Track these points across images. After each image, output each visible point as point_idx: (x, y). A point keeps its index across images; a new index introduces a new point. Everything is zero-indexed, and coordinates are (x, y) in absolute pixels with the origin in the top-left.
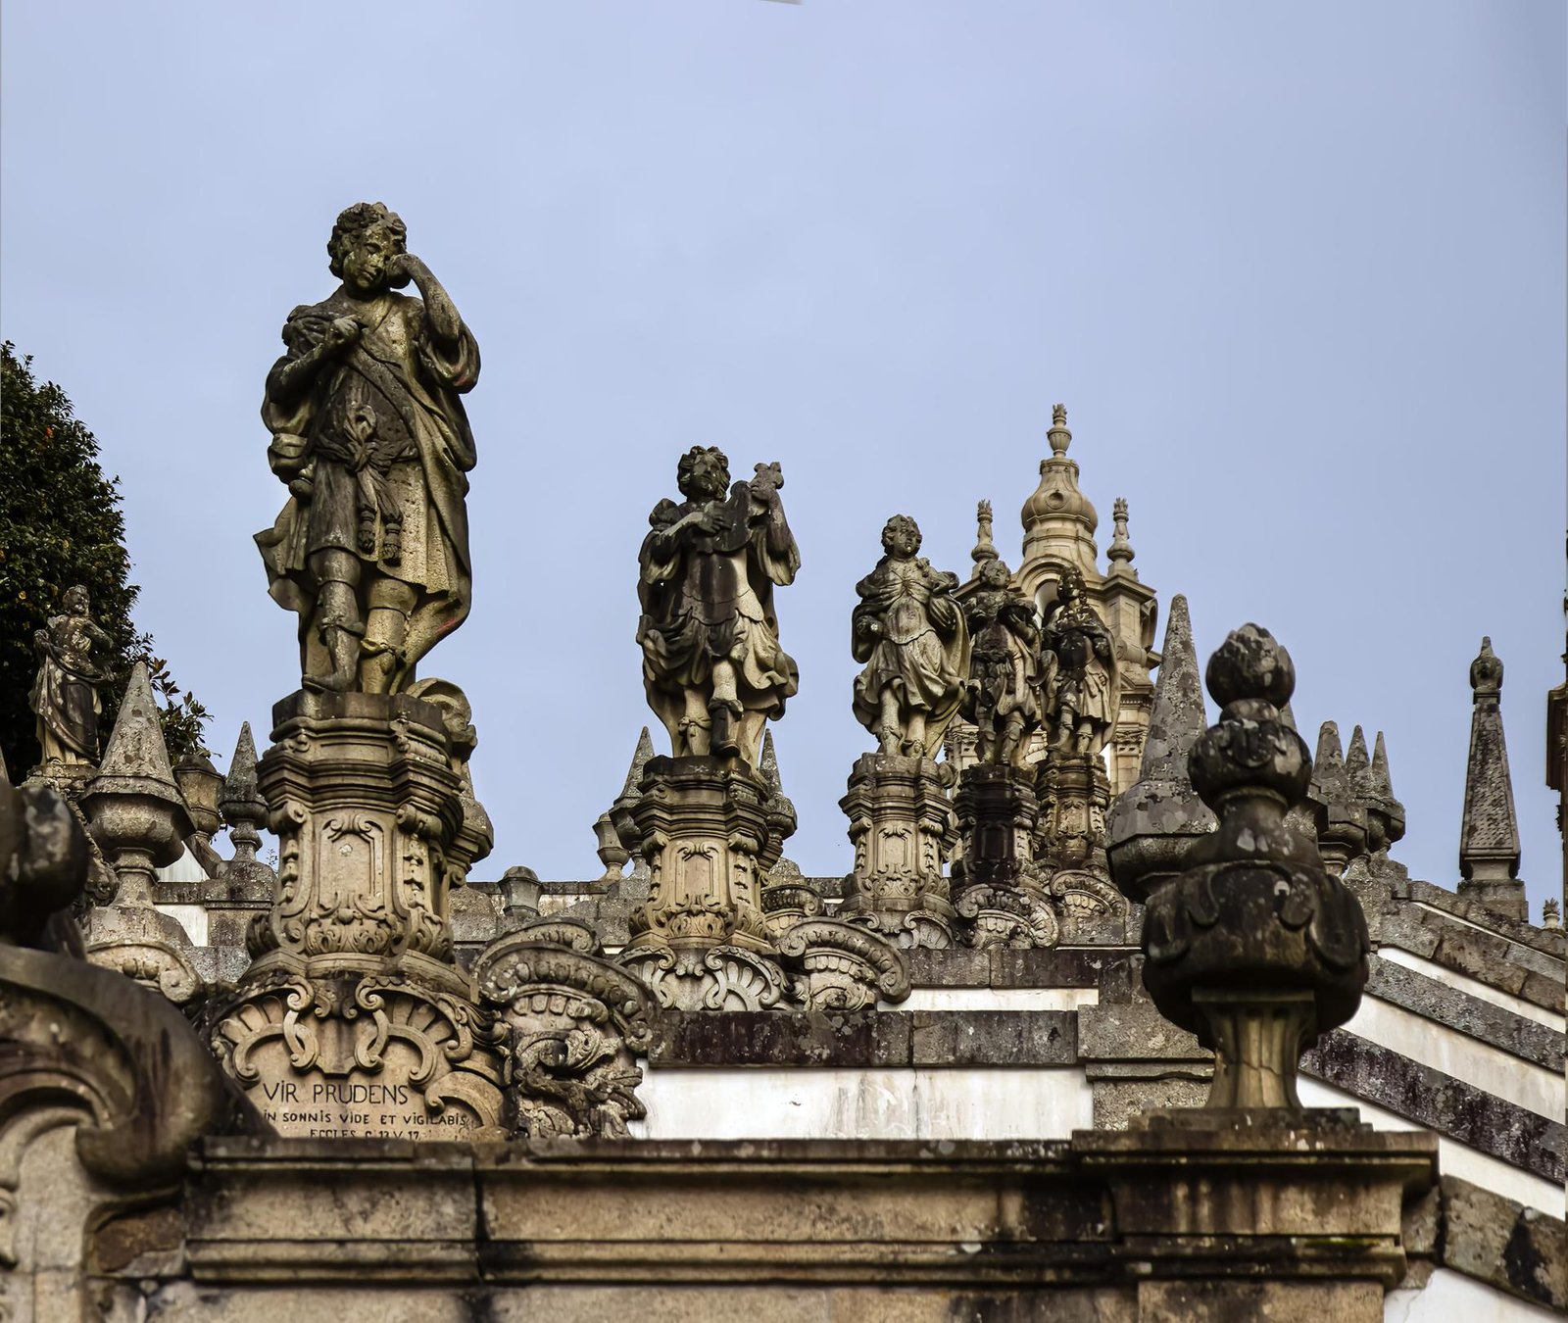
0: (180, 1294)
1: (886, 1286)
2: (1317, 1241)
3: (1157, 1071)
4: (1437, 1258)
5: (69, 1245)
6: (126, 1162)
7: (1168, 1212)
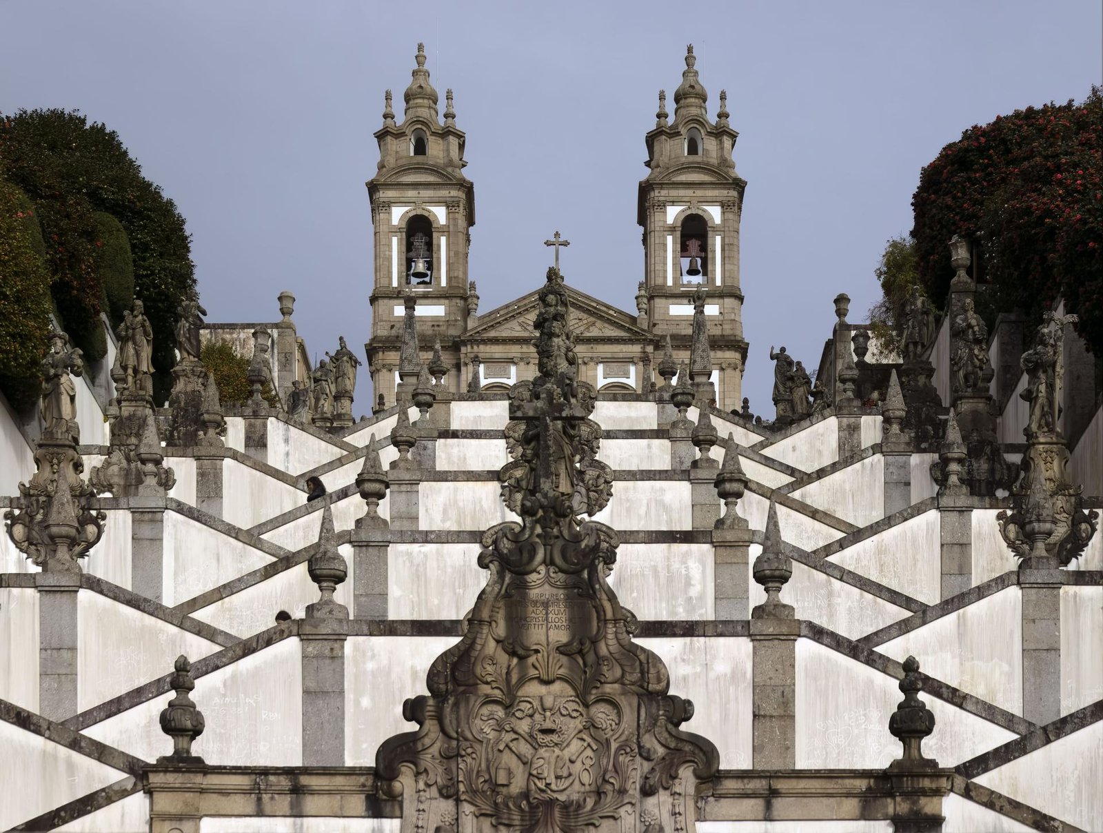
0: (711, 799)
1: (847, 797)
2: (931, 789)
4: (951, 790)
5: (691, 790)
6: (705, 775)
7: (902, 782)
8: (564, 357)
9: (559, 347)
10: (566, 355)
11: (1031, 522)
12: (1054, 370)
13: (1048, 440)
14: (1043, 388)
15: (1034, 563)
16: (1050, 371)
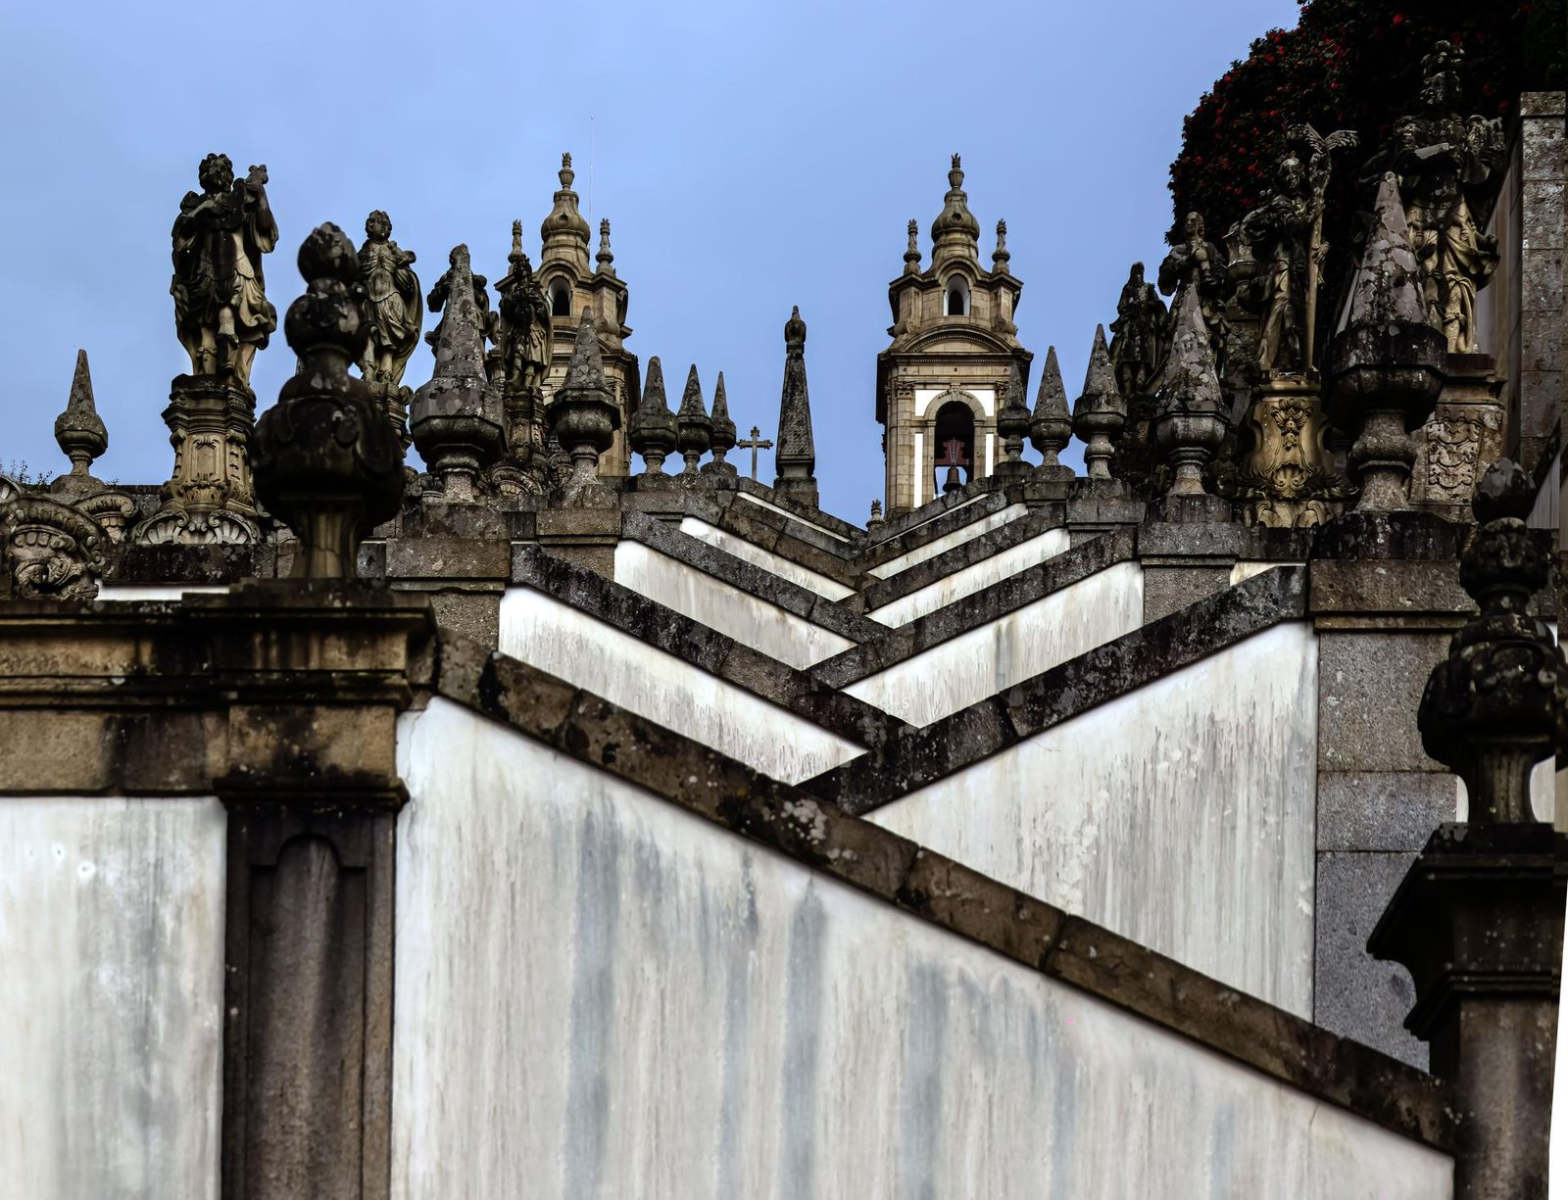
1: (60, 709)
3: (438, 586)
4: (433, 689)
7: (249, 655)
8: (390, 279)
9: (381, 260)
10: (394, 274)
11: (1168, 416)
12: (1307, 246)
13: (1292, 385)
14: (1283, 281)
15: (1171, 509)
16: (1298, 248)
